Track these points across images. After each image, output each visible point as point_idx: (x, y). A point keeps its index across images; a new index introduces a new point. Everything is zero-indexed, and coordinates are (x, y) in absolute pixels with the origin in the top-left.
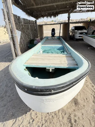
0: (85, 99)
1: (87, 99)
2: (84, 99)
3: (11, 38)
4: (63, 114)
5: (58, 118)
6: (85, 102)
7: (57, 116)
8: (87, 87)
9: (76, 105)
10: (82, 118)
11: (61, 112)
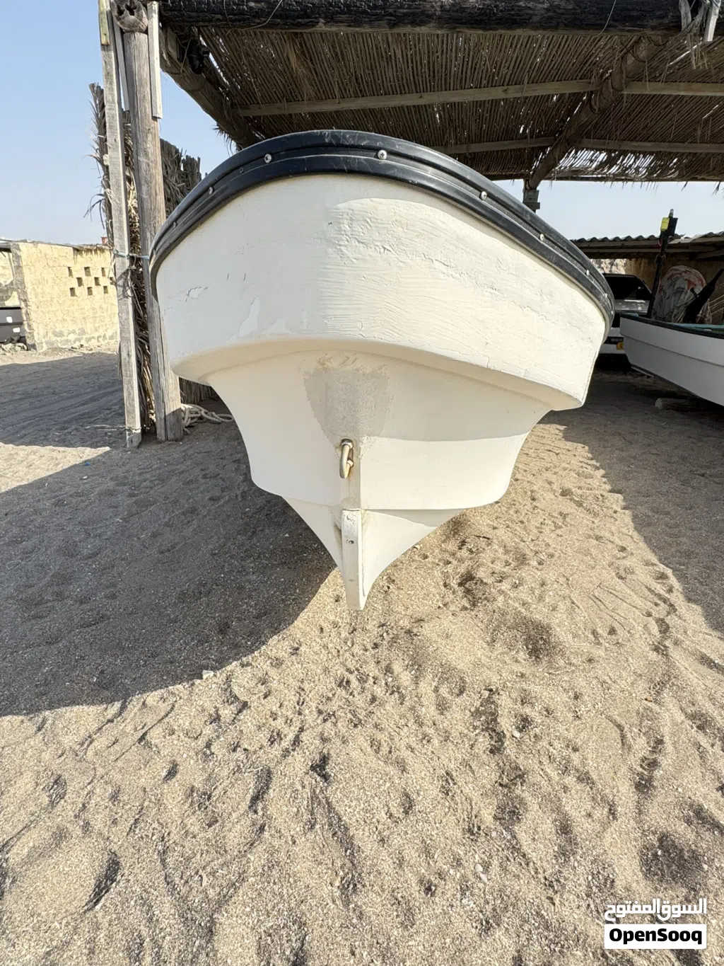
0: (602, 632)
1: (612, 631)
2: (594, 633)
3: (125, 273)
4: (444, 691)
5: (412, 709)
6: (599, 644)
7: (402, 698)
8: (620, 577)
9: (537, 657)
10: (570, 716)
11: (434, 684)
